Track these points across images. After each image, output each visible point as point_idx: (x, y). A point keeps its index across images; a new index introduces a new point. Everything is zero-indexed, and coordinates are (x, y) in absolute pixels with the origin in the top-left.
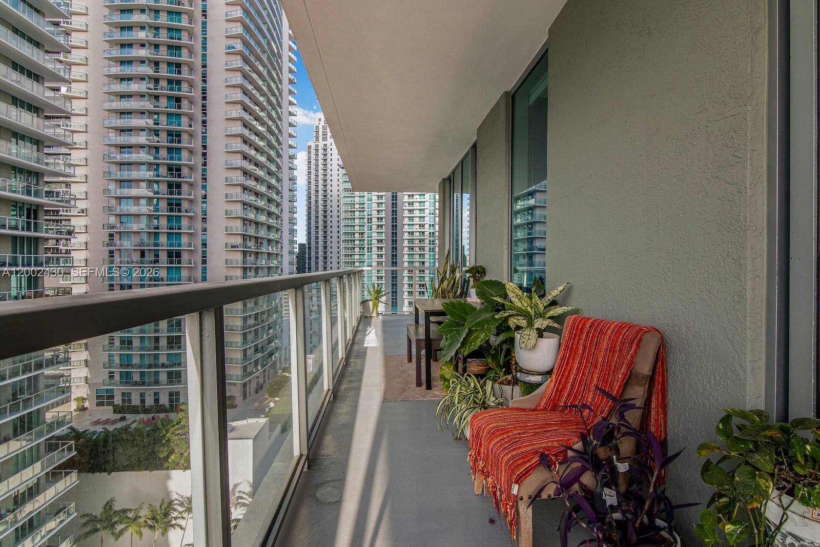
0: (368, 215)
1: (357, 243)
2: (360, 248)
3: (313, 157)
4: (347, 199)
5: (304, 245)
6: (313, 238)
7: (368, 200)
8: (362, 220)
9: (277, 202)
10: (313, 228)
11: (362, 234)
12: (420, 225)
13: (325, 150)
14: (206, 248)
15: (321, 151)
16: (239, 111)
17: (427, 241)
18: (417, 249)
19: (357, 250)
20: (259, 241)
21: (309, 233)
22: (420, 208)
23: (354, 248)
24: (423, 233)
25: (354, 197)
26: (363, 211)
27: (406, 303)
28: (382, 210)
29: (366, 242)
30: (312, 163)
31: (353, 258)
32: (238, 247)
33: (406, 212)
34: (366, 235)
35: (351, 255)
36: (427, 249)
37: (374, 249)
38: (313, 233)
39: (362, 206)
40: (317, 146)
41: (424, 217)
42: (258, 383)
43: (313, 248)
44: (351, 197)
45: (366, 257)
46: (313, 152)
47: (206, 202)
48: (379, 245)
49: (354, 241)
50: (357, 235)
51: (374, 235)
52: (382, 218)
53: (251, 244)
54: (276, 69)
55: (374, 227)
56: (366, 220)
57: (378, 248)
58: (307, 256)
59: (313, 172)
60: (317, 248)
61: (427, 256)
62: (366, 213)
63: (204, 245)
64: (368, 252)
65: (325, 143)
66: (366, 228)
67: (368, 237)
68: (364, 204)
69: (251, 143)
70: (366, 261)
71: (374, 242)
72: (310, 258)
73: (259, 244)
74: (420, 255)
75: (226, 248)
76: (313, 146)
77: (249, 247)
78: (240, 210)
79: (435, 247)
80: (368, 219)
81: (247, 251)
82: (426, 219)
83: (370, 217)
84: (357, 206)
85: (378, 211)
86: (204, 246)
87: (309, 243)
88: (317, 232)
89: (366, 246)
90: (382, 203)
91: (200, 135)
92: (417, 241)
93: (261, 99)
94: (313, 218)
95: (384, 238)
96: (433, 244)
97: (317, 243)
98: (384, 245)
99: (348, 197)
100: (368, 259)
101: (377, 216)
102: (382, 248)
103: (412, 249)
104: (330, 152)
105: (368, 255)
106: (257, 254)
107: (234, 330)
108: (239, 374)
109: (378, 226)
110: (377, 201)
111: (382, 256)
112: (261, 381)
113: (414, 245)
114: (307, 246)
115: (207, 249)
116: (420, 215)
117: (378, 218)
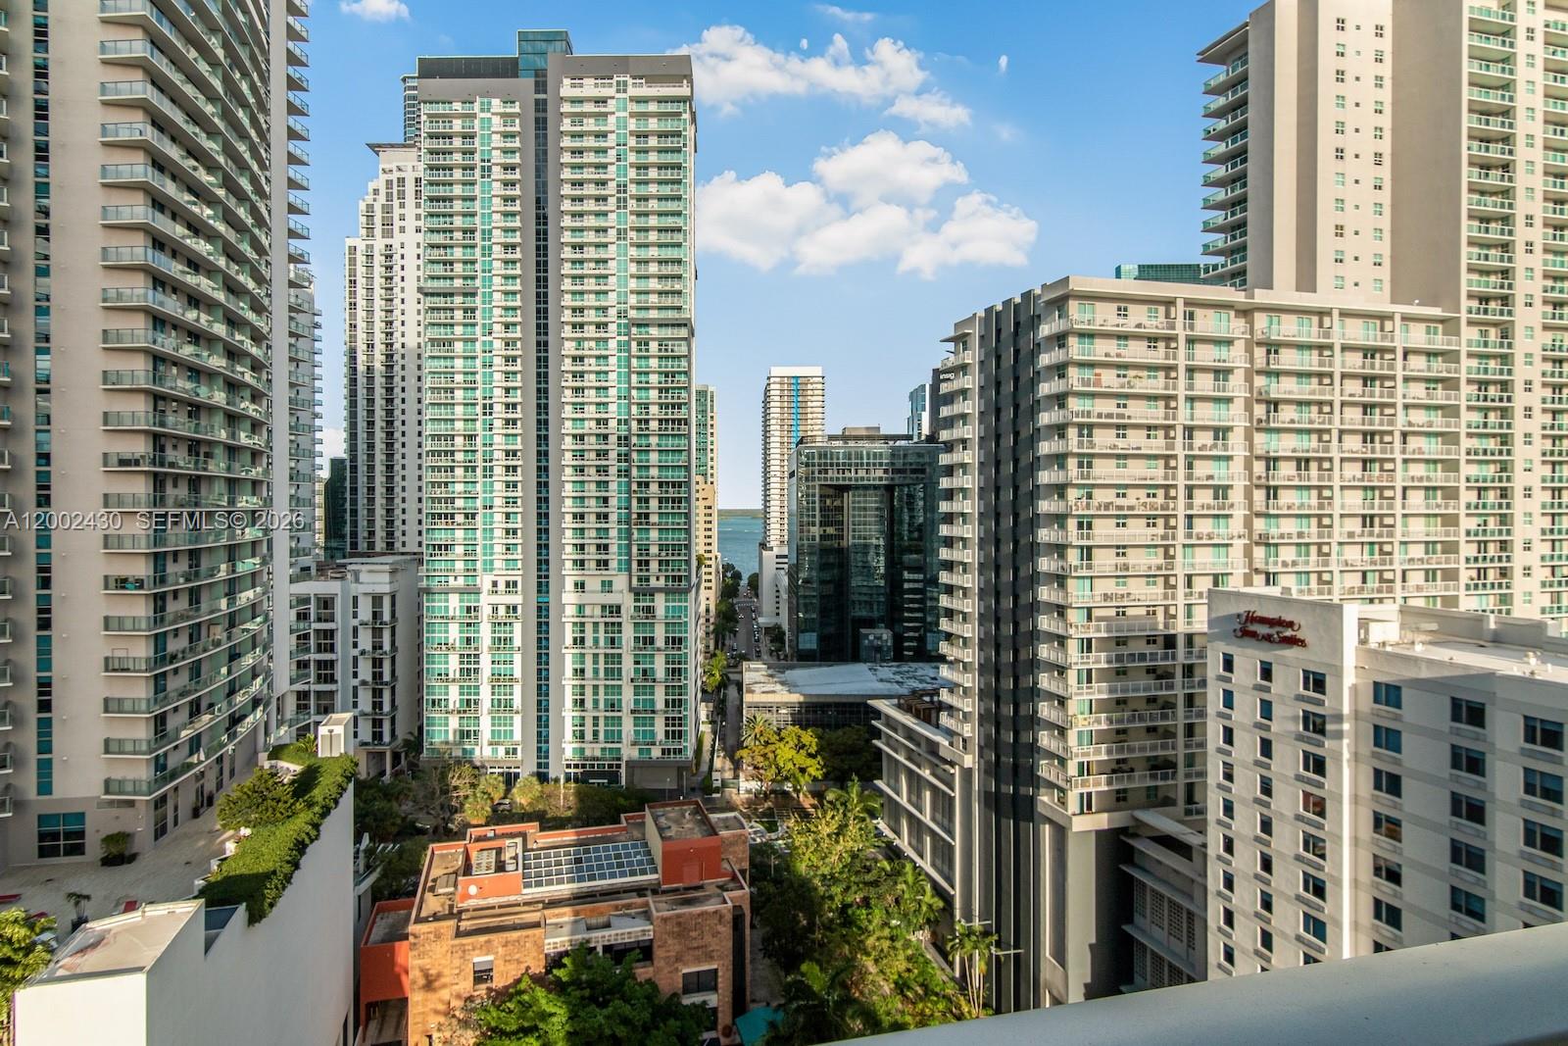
0: (485, 398)
1: (459, 456)
2: (466, 469)
3: (361, 270)
4: (436, 363)
5: (342, 461)
6: (362, 447)
7: (484, 366)
8: (470, 409)
9: (254, 359)
10: (361, 425)
11: (471, 437)
12: (598, 421)
13: (389, 257)
14: (48, 464)
15: (378, 260)
16: (140, 126)
17: (613, 455)
18: (593, 471)
19: (459, 472)
20: (203, 450)
21: (353, 436)
22: (598, 384)
23: (452, 469)
24: (606, 437)
25: (452, 358)
26: (475, 389)
27: (569, 584)
28: (515, 388)
29: (479, 456)
30: (359, 285)
31: (450, 489)
32: (137, 463)
33: (568, 392)
34: (479, 440)
35: (446, 484)
36: (613, 471)
37: (498, 471)
38: (362, 436)
39: (470, 378)
40: (370, 247)
41: (605, 404)
42: (200, 791)
43: (362, 469)
44: (445, 358)
45: (479, 487)
46: (361, 259)
47: (47, 351)
48: (510, 463)
49: (453, 453)
50: (459, 441)
51: (497, 439)
52: (514, 406)
53: (179, 457)
54: (248, 44)
55: (498, 424)
56: (479, 409)
57: (507, 468)
58: (348, 484)
59: (361, 303)
60: (371, 468)
61: (613, 486)
62: (479, 394)
63: (44, 458)
64: (485, 476)
65: (389, 241)
66: (479, 424)
67: (485, 445)
68: (474, 373)
69: (175, 209)
70: (481, 496)
71: (498, 455)
72: (354, 490)
73: (202, 458)
74: (598, 483)
75: (105, 465)
76: (361, 246)
77: (172, 465)
78: (143, 373)
79: (630, 466)
80: (485, 406)
81: (166, 474)
82: (613, 408)
83: (488, 402)
84: (459, 378)
85: (507, 390)
86: (43, 461)
87: (354, 458)
88: (371, 434)
89: (480, 463)
90: (515, 373)
91: (30, 180)
92: (593, 455)
93: (209, 109)
94: (362, 403)
95: (519, 447)
96: (626, 461)
97: (371, 457)
98: (520, 463)
99: (439, 357)
100: (485, 492)
101: (504, 400)
102: (515, 468)
103: (582, 471)
104: (400, 262)
105: (485, 483)
106: (195, 483)
107: (128, 670)
108: (144, 777)
109: (507, 422)
110: (504, 368)
111: (515, 486)
112: (210, 785)
113: (585, 463)
114: (348, 464)
115: (52, 468)
116: (598, 400)
117: (507, 406)
